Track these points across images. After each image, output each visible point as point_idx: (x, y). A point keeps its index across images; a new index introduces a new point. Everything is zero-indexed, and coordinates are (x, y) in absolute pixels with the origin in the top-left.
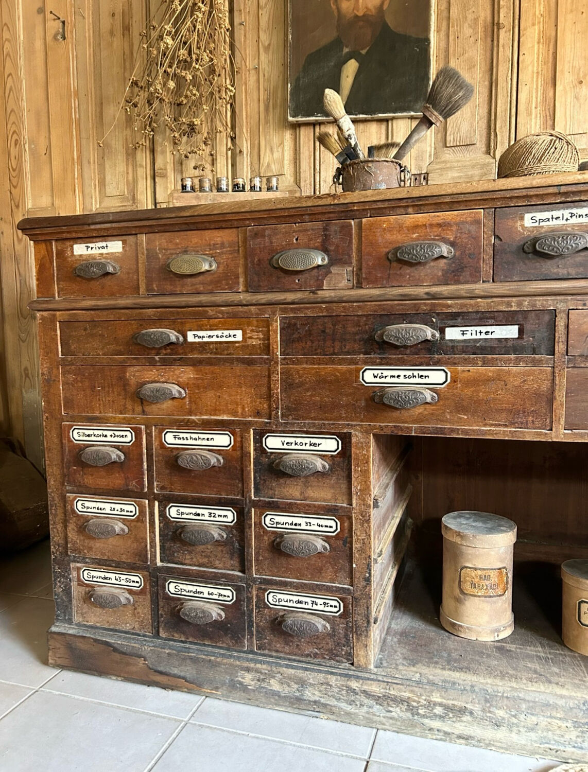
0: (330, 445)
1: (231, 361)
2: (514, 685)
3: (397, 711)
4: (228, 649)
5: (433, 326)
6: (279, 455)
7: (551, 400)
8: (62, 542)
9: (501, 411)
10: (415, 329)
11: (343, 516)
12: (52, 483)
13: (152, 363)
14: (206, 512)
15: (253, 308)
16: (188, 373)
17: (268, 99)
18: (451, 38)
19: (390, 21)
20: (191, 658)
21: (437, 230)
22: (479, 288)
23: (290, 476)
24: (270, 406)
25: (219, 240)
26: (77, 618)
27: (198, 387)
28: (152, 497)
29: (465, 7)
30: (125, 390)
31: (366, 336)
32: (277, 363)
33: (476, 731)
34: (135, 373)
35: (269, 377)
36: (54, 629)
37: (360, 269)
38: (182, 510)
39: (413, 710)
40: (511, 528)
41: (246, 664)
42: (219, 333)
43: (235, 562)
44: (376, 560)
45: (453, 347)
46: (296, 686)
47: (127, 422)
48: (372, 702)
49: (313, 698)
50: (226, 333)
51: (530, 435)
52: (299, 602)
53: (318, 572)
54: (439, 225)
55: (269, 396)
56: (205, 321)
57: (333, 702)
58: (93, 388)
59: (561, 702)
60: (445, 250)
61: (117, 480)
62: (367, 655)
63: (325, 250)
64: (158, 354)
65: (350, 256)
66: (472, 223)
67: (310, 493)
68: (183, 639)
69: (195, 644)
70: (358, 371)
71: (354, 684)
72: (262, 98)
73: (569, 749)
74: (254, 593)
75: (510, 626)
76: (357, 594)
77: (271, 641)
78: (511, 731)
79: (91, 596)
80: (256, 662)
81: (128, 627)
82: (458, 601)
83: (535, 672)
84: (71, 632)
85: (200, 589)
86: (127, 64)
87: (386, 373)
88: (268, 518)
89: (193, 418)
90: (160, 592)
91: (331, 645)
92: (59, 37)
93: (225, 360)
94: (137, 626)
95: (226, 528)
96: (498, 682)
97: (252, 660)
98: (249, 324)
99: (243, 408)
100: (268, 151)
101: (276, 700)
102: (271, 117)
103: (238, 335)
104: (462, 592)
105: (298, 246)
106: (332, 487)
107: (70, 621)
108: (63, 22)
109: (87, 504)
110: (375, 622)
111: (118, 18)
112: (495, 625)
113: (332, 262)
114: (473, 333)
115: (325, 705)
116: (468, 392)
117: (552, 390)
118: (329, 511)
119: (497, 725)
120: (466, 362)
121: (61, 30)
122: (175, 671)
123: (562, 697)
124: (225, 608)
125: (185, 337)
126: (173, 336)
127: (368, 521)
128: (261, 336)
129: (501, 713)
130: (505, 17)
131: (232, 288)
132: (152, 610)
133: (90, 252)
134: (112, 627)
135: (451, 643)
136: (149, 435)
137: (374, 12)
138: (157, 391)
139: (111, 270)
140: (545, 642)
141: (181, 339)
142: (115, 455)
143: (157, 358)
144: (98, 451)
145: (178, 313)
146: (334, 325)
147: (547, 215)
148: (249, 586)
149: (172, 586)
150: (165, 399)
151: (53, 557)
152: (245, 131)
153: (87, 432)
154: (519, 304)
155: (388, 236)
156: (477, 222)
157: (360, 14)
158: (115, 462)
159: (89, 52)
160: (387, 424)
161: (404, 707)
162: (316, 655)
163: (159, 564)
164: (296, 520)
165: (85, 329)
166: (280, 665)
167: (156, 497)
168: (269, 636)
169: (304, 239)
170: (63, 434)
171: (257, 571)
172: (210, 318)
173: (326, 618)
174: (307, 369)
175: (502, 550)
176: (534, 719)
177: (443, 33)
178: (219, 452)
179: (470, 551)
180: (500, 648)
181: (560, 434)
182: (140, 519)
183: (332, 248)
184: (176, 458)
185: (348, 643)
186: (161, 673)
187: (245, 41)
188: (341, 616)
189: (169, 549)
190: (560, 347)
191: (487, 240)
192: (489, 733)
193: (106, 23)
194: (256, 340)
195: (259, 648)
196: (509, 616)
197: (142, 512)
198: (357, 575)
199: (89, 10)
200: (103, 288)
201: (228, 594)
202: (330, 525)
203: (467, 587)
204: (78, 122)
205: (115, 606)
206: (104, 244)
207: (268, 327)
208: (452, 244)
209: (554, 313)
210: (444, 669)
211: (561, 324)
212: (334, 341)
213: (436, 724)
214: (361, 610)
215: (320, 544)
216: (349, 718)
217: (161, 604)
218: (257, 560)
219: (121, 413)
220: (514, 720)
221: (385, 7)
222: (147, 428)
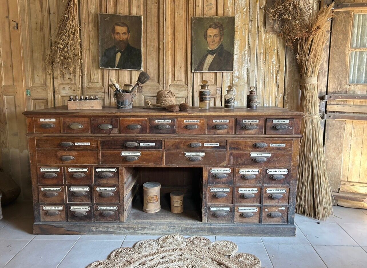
0: (114, 170)
1: (87, 150)
2: (157, 221)
3: (131, 230)
4: (88, 222)
5: (137, 143)
6: (101, 173)
7: (162, 159)
8: (37, 199)
9: (152, 161)
10: (133, 144)
11: (117, 186)
12: (34, 183)
13: (65, 150)
14: (81, 188)
15: (93, 137)
16: (75, 153)
17: (93, 59)
18: (147, 50)
19: (130, 43)
20: (78, 226)
21: (138, 122)
22: (147, 135)
23: (103, 178)
24: (98, 161)
25: (84, 120)
26: (42, 220)
27: (78, 157)
28: (65, 185)
29: (151, 42)
30: (57, 157)
31: (122, 145)
32: (100, 151)
33: (148, 232)
34: (60, 153)
35: (98, 154)
36: (35, 224)
37: (120, 129)
38: (74, 188)
39: (134, 229)
40: (159, 185)
41: (93, 225)
42: (84, 143)
43: (90, 200)
44: (125, 196)
45: (142, 147)
46: (106, 228)
47: (58, 166)
48: (125, 229)
49: (110, 231)
50: (86, 143)
51: (158, 166)
52: (107, 208)
53: (111, 200)
54: (138, 121)
55: (98, 159)
56: (80, 140)
57: (116, 231)
58: (47, 157)
59: (166, 223)
60: (139, 126)
61: (55, 181)
62: (123, 219)
63: (112, 124)
64: (67, 148)
65: (118, 126)
66: (145, 121)
67: (109, 182)
68: (75, 221)
69: (79, 222)
70: (120, 153)
71: (121, 226)
72: (91, 58)
73: (167, 232)
74: (95, 207)
75: (159, 209)
76: (121, 205)
77: (99, 219)
78: (155, 230)
79: (47, 213)
80: (96, 224)
81: (58, 220)
82: (147, 204)
83: (162, 218)
84: (40, 224)
85: (79, 208)
86: (42, 40)
87: (127, 153)
88: (98, 189)
89: (77, 164)
90: (68, 210)
91: (115, 217)
92: (15, 28)
93: (86, 150)
94: (61, 220)
95: (87, 192)
96: (153, 220)
97: (94, 224)
98: (92, 141)
99: (91, 162)
100: (93, 75)
101: (101, 233)
102: (94, 64)
103: (89, 144)
104: (147, 202)
105: (104, 123)
106: (115, 180)
107: (40, 221)
108: (17, 23)
109: (45, 188)
110: (125, 210)
111: (39, 25)
112: (155, 209)
113: (113, 127)
114: (146, 144)
115: (113, 232)
116: (145, 157)
117: (162, 157)
118: (114, 186)
119: (153, 229)
120: (145, 151)
121: (16, 26)
122: (73, 230)
123: (166, 222)
124: (87, 212)
125: (74, 144)
126: (71, 144)
127: (123, 187)
128: (95, 144)
129: (153, 227)
130: (161, 47)
131: (87, 132)
132: (66, 215)
133: (45, 121)
134: (53, 221)
135: (145, 214)
136: (64, 169)
137: (125, 40)
138: (67, 158)
139: (52, 126)
140: (167, 211)
141: (73, 145)
142: (54, 175)
143: (66, 149)
144: (50, 174)
145: (72, 138)
146: (114, 142)
147: (160, 120)
148: (93, 206)
149: (72, 208)
150: (69, 160)
151: (34, 204)
152: (85, 68)
153: (45, 169)
154: (155, 138)
155: (126, 122)
156: (146, 121)
157: (121, 40)
158: (55, 177)
159: (27, 34)
160: (127, 165)
161: (132, 229)
162: (111, 220)
163: (68, 202)
164: (105, 189)
165: (44, 141)
166: (102, 224)
167: (67, 185)
168: (99, 217)
169: (106, 122)
170: (37, 170)
171: (95, 202)
172: (81, 139)
173: (113, 211)
174: (108, 152)
175: (157, 191)
176: (160, 227)
177: (145, 48)
178: (84, 173)
179: (149, 192)
180: (156, 214)
181: (164, 165)
182: (62, 191)
183: (113, 124)
184: (73, 175)
185: (119, 216)
186: (69, 231)
187: (85, 41)
188: (117, 210)
189: (71, 198)
190: (163, 148)
191: (148, 125)
192: (151, 232)
193: (34, 26)
194: (94, 145)
195: (96, 221)
196: (159, 206)
197: (63, 189)
198: (121, 200)
199: (27, 20)
200: (50, 130)
201: (88, 208)
202: (114, 189)
203: (149, 200)
204: (23, 57)
205: (55, 215)
206: (50, 119)
207: (97, 142)
208: (141, 125)
209: (162, 141)
210: (142, 219)
211: (163, 143)
212: (114, 145)
213: (139, 232)
214: (122, 208)
215: (111, 194)
216: (119, 234)
217: (68, 213)
218: (95, 199)
219: (56, 164)
220: (156, 228)
221: (128, 39)
222: (63, 167)
